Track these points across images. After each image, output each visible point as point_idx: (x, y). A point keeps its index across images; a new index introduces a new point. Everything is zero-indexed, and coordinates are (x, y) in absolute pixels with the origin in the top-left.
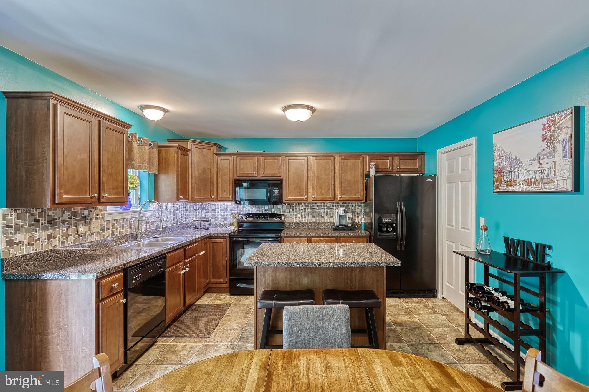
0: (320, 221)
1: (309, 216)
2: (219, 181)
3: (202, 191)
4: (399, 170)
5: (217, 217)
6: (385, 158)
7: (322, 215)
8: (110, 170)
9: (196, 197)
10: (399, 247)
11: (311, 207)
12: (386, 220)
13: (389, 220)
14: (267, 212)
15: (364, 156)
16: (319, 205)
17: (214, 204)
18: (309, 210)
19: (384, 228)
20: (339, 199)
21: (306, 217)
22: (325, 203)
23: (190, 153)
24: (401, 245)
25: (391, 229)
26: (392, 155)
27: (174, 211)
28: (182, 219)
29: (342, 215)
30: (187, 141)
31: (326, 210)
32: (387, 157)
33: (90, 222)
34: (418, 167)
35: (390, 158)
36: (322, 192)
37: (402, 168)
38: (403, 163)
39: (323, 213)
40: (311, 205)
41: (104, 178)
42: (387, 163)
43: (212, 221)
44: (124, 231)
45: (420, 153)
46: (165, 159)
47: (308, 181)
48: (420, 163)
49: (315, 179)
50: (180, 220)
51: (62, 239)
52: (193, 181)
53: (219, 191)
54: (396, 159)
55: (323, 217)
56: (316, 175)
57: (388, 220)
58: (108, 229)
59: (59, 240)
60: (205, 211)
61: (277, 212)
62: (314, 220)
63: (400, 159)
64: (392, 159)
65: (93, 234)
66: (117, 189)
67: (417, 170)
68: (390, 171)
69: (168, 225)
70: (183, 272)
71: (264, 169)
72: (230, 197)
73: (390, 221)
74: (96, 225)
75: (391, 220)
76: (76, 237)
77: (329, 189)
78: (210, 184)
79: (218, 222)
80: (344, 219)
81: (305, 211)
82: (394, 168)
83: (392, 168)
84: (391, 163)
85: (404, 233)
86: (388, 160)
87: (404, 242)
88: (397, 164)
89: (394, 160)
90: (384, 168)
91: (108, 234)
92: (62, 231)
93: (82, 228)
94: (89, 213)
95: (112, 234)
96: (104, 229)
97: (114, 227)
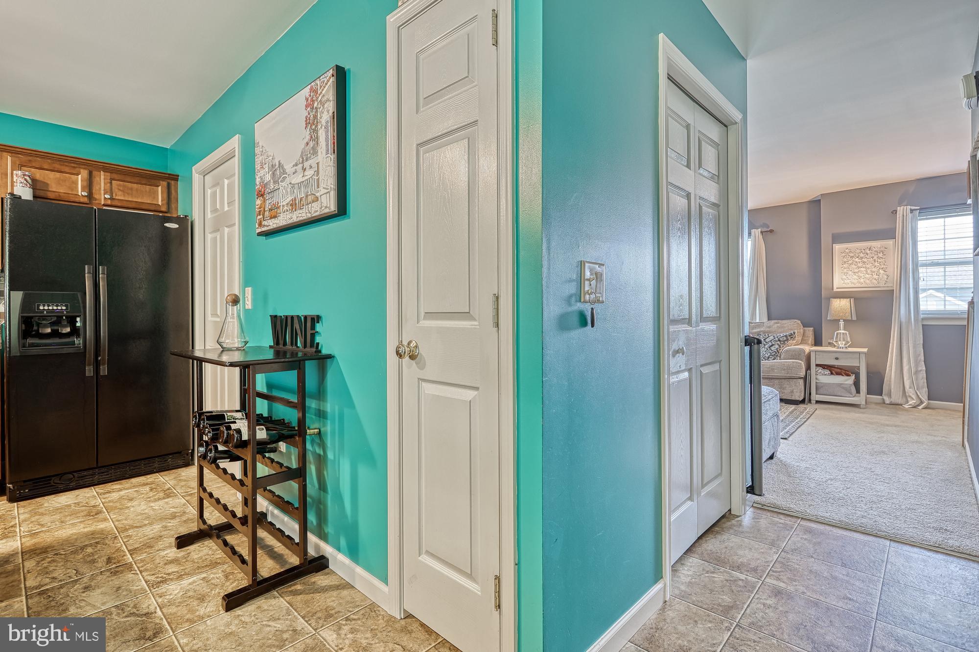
4: (109, 202)
6: (67, 169)
10: (89, 371)
12: (49, 306)
13: (59, 308)
19: (46, 326)
24: (97, 365)
25: (68, 330)
26: (93, 167)
32: (75, 167)
34: (160, 203)
35: (84, 173)
37: (118, 200)
38: (121, 189)
42: (77, 184)
45: (167, 175)
48: (165, 195)
54: (102, 179)
57: (55, 308)
63: (112, 179)
64: (90, 174)
67: (158, 209)
68: (82, 200)
73: (62, 309)
75: (64, 308)
82: (96, 196)
83: (90, 196)
84: (85, 184)
85: (104, 337)
86: (78, 174)
87: (104, 356)
88: (105, 190)
89: (95, 177)
90: (65, 193)
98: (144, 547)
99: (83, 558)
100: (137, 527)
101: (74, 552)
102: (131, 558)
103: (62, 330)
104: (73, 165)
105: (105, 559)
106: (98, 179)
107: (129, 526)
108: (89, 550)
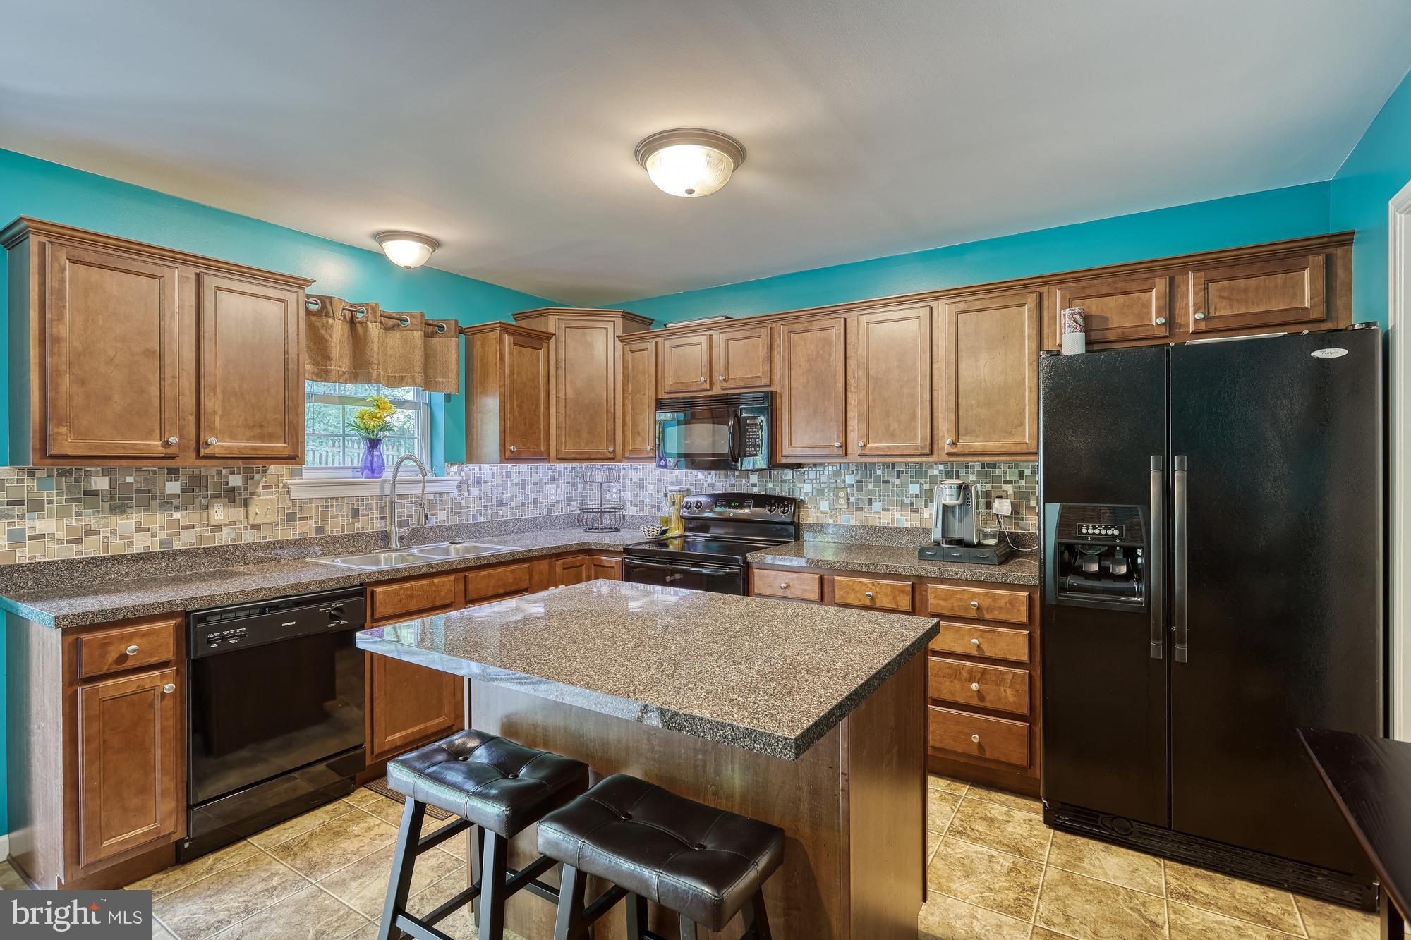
0: (907, 525)
1: (870, 504)
2: (628, 408)
3: (584, 435)
4: (1203, 326)
5: (642, 502)
6: (1134, 286)
7: (912, 505)
9: (569, 449)
10: (1156, 648)
11: (877, 479)
12: (1094, 528)
13: (1110, 532)
14: (755, 490)
15: (1044, 289)
16: (903, 472)
17: (637, 468)
18: (870, 486)
19: (1091, 560)
20: (948, 449)
21: (861, 509)
22: (922, 464)
23: (552, 341)
24: (1169, 641)
25: (1123, 569)
26: (1172, 269)
27: (540, 485)
28: (568, 505)
29: (953, 507)
30: (544, 314)
31: (927, 486)
32: (1146, 279)
33: (246, 500)
34: (1307, 304)
35: (1161, 284)
36: (892, 429)
37: (1220, 317)
38: (1225, 294)
39: (917, 496)
40: (879, 472)
42: (1147, 305)
43: (632, 511)
44: (358, 525)
45: (1326, 240)
46: (481, 360)
47: (849, 394)
48: (1321, 284)
49: (868, 387)
50: (564, 505)
51: (163, 535)
52: (561, 410)
53: (629, 434)
54: (1190, 286)
55: (917, 511)
56: (872, 373)
57: (1103, 532)
58: (305, 519)
59: (154, 536)
60: (619, 486)
61: (782, 491)
62: (885, 519)
63: (1208, 282)
64: (1171, 284)
65: (257, 527)
66: (261, 426)
67: (1305, 318)
68: (1157, 333)
69: (515, 515)
71: (727, 368)
72: (649, 448)
73: (1113, 534)
74: (263, 507)
75: (1116, 532)
76: (206, 531)
77: (913, 417)
78: (605, 416)
79: (645, 514)
80: (960, 521)
81: (860, 490)
82: (1180, 320)
83: (1171, 323)
84: (1162, 302)
85: (1182, 592)
86: (1150, 290)
87: (1182, 626)
88: (1195, 305)
89: (1179, 287)
90: (1131, 327)
91: (304, 529)
92: (161, 517)
93: (219, 514)
94: (245, 481)
95: (319, 530)
96: (291, 518)
97: (324, 514)
103: (1114, 570)
104: (1144, 276)
106: (1183, 288)
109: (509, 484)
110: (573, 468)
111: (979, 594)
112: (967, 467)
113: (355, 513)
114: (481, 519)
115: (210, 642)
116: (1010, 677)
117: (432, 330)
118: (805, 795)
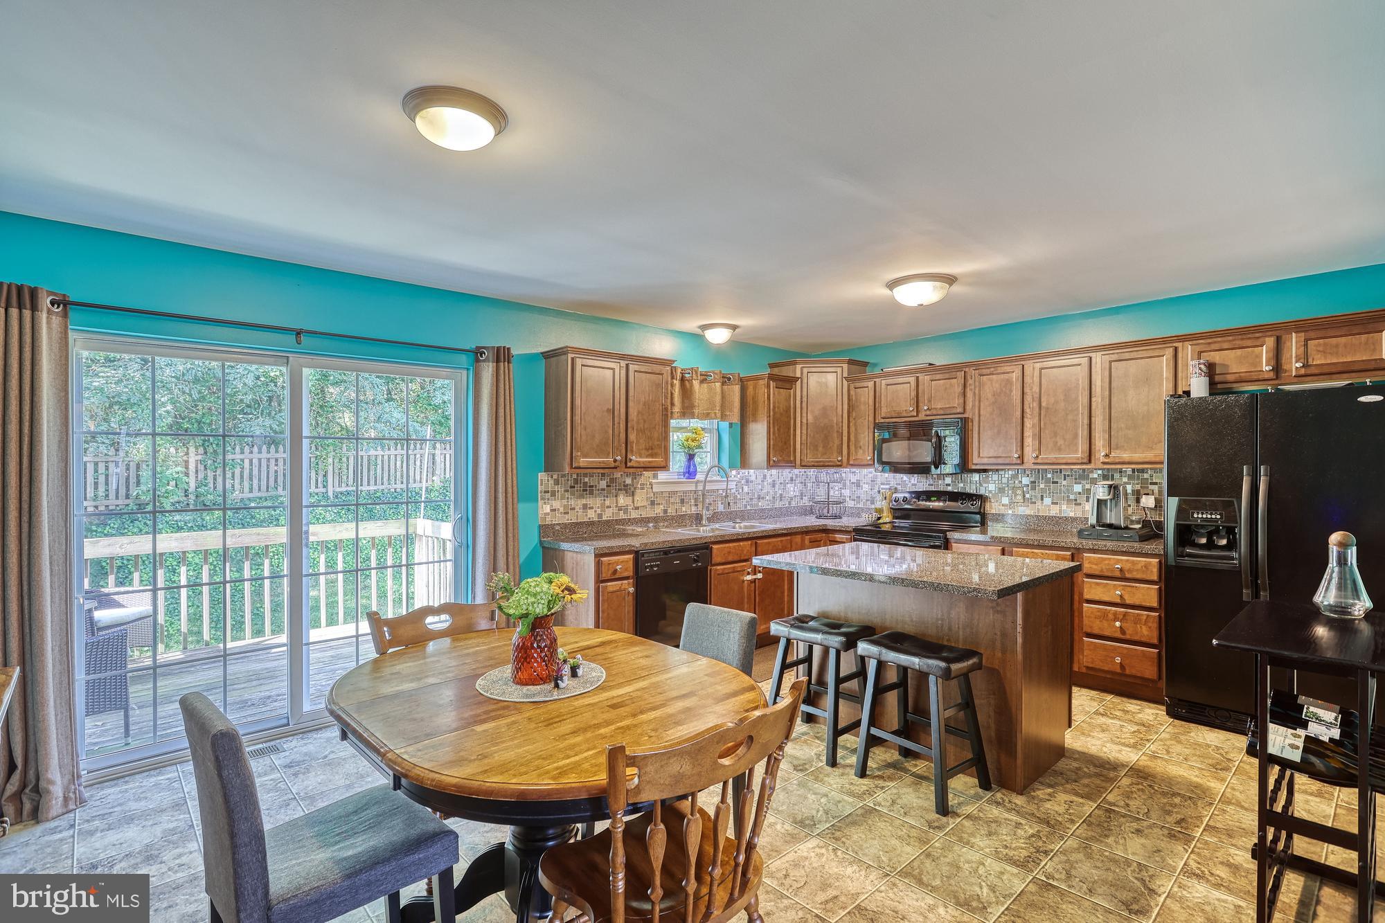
0: (1072, 514)
1: (1042, 499)
2: (853, 429)
3: (820, 449)
4: (1303, 373)
5: (858, 497)
6: (1249, 343)
7: (1076, 500)
8: (642, 426)
9: (810, 459)
10: (1247, 594)
11: (1048, 481)
12: (1202, 514)
13: (1214, 516)
14: (950, 489)
15: (1179, 345)
16: (1068, 476)
17: (855, 472)
18: (1042, 486)
19: (1202, 536)
20: (1102, 459)
21: (1035, 503)
22: (1084, 470)
23: (799, 383)
24: (1256, 588)
25: (1224, 542)
26: (1278, 332)
27: (784, 484)
28: (802, 499)
29: (1106, 501)
30: (794, 363)
31: (1088, 486)
32: (1258, 338)
34: (1384, 357)
35: (1270, 342)
36: (1059, 444)
37: (1317, 366)
38: (1320, 349)
39: (1080, 493)
40: (1049, 476)
41: (632, 437)
42: (1259, 356)
43: (850, 504)
44: (684, 509)
46: (753, 399)
47: (1025, 420)
49: (1040, 414)
50: (798, 499)
51: (599, 511)
52: (804, 432)
53: (852, 448)
54: (1293, 342)
55: (1080, 504)
56: (1044, 404)
57: (1209, 516)
58: (659, 504)
59: (595, 511)
60: (840, 485)
61: (971, 489)
62: (1054, 511)
63: (1307, 340)
64: (1278, 340)
65: (637, 508)
66: (652, 449)
67: (1380, 366)
68: (1266, 376)
69: (768, 505)
70: (749, 578)
71: (930, 401)
72: (869, 458)
73: (1216, 518)
74: (641, 498)
75: (1218, 517)
76: (616, 510)
77: (1076, 436)
78: (835, 435)
79: (861, 505)
80: (1111, 511)
81: (1034, 488)
82: (1285, 367)
83: (1277, 369)
84: (1271, 355)
86: (1262, 346)
87: (1263, 580)
88: (1296, 356)
89: (1285, 343)
90: (1246, 372)
91: (659, 510)
92: (598, 501)
93: (623, 500)
94: (632, 480)
95: (665, 511)
96: (653, 503)
97: (668, 502)
98: (1224, 832)
99: (1165, 804)
100: (1242, 807)
101: (1164, 794)
102: (1199, 833)
103: (1218, 542)
104: (1257, 335)
105: (1179, 817)
106: (1288, 344)
107: (1237, 801)
108: (1177, 800)
109: (765, 483)
110: (805, 472)
111: (1122, 560)
112: (1121, 472)
113: (682, 501)
114: (749, 508)
115: (646, 568)
116: (1145, 617)
117: (725, 380)
118: (998, 637)
